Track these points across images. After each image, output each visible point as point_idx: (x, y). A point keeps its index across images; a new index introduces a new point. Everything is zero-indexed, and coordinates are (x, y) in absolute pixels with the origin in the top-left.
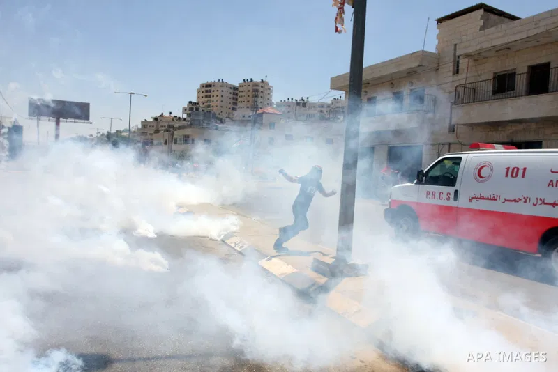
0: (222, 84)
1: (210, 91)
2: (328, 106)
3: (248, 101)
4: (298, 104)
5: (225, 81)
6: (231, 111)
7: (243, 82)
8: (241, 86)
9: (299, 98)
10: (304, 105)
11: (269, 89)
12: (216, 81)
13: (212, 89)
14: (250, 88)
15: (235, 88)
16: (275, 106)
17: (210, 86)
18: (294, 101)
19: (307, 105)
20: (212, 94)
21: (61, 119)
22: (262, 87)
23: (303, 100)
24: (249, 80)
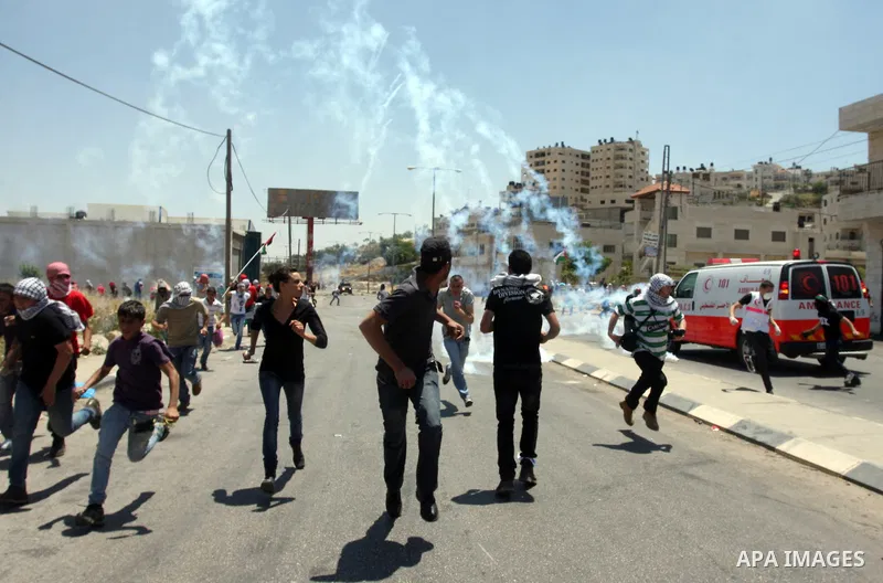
0: (563, 150)
1: (543, 163)
2: (750, 177)
3: (608, 177)
4: (696, 176)
5: (566, 145)
6: (579, 194)
7: (597, 144)
8: (594, 151)
9: (696, 166)
10: (707, 177)
11: (643, 153)
12: (553, 145)
13: (547, 159)
14: (610, 154)
15: (585, 156)
16: (654, 182)
17: (543, 154)
18: (688, 171)
19: (712, 178)
20: (547, 167)
21: (316, 219)
22: (631, 150)
23: (703, 168)
24: (608, 141)
